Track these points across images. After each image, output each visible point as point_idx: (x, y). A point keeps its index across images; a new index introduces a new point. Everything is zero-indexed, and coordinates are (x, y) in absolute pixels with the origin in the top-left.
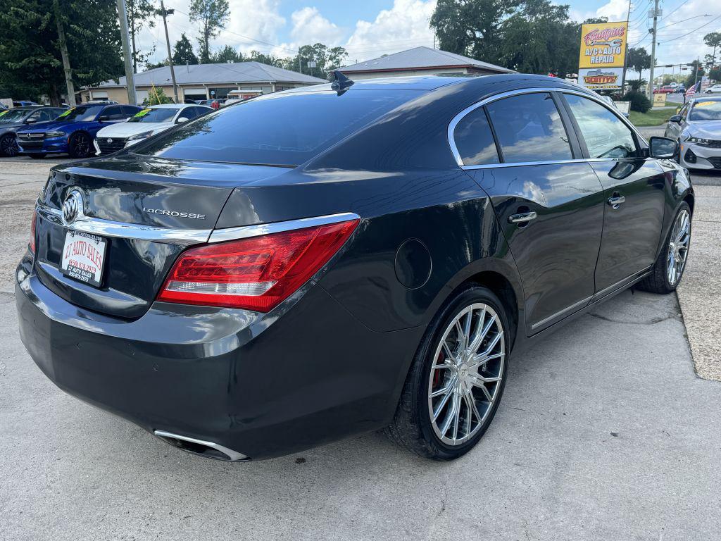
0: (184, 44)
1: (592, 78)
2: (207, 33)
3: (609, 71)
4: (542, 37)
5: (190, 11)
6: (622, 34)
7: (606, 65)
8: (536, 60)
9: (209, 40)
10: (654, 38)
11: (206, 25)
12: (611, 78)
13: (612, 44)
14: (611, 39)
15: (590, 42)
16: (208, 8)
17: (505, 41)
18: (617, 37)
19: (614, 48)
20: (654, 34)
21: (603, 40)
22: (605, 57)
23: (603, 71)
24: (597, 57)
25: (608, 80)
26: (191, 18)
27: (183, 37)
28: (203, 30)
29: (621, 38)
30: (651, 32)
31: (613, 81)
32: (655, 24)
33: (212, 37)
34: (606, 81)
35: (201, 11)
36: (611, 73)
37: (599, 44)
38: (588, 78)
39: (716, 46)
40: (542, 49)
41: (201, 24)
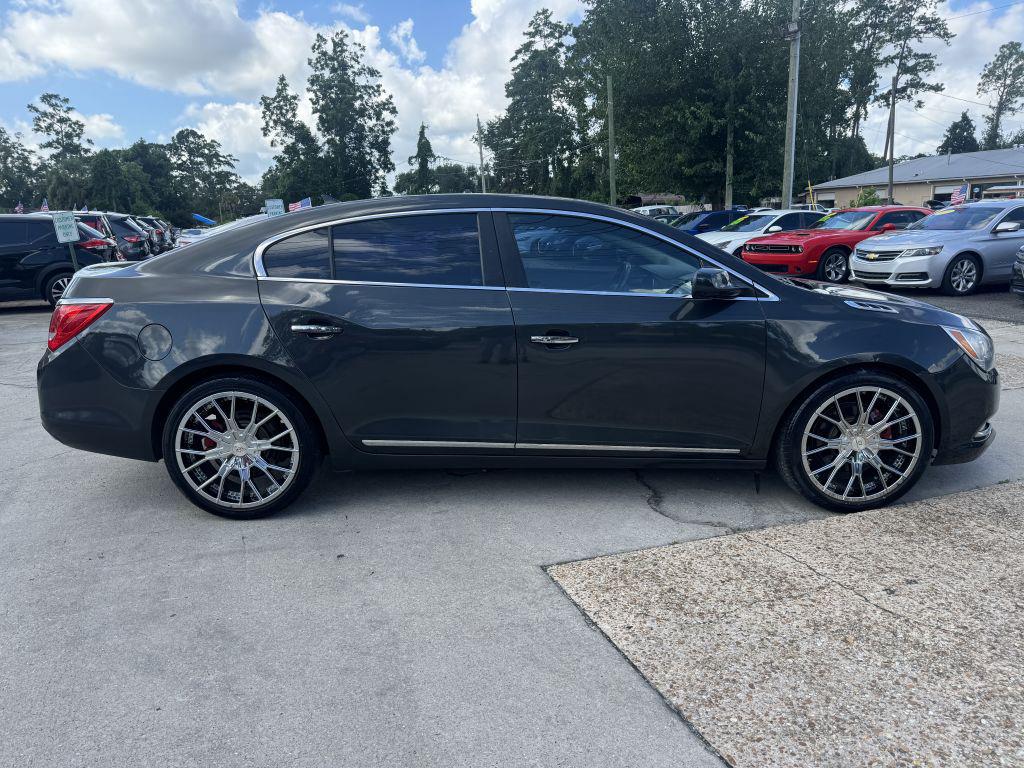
0: (964, 126)
2: (1001, 108)
5: (981, 81)
9: (1002, 117)
11: (1001, 97)
16: (1010, 73)
26: (979, 90)
27: (965, 117)
28: (995, 104)
33: (1009, 113)
35: (999, 78)
41: (993, 96)
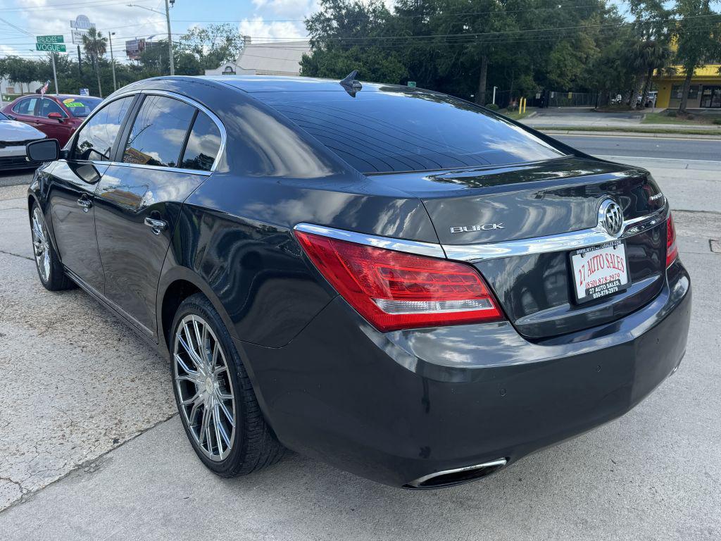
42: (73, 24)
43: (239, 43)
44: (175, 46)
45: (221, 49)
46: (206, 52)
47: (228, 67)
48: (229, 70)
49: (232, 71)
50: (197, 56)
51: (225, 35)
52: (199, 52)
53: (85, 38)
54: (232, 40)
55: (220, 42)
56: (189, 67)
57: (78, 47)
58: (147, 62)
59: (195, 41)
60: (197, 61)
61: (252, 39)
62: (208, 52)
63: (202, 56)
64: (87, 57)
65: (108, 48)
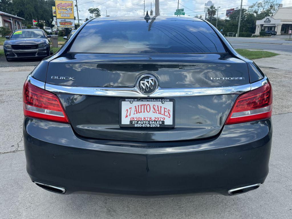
1: (63, 23)
3: (69, 20)
4: (31, 4)
6: (71, 6)
7: (67, 18)
8: (30, 14)
10: (77, 9)
12: (70, 23)
13: (68, 9)
14: (67, 7)
15: (59, 8)
17: (14, 4)
18: (70, 7)
19: (69, 11)
20: (77, 7)
21: (64, 8)
22: (66, 14)
23: (67, 20)
24: (63, 14)
25: (69, 24)
29: (71, 7)
30: (75, 6)
31: (71, 25)
32: (77, 3)
34: (68, 24)
36: (70, 21)
37: (63, 9)
38: (61, 23)
39: (93, 14)
40: (33, 10)
42: (206, 5)
43: (276, 7)
44: (246, 11)
45: (267, 11)
46: (259, 13)
47: (267, 19)
48: (268, 20)
49: (269, 20)
50: (255, 14)
51: (270, 4)
52: (256, 12)
53: (209, 10)
54: (273, 6)
55: (267, 7)
56: (250, 19)
57: (206, 13)
58: (233, 18)
59: (255, 8)
60: (254, 17)
61: (283, 5)
62: (260, 13)
63: (257, 14)
64: (209, 17)
65: (216, 13)
